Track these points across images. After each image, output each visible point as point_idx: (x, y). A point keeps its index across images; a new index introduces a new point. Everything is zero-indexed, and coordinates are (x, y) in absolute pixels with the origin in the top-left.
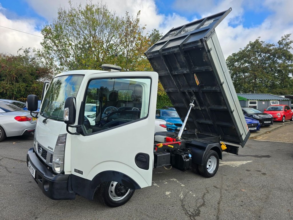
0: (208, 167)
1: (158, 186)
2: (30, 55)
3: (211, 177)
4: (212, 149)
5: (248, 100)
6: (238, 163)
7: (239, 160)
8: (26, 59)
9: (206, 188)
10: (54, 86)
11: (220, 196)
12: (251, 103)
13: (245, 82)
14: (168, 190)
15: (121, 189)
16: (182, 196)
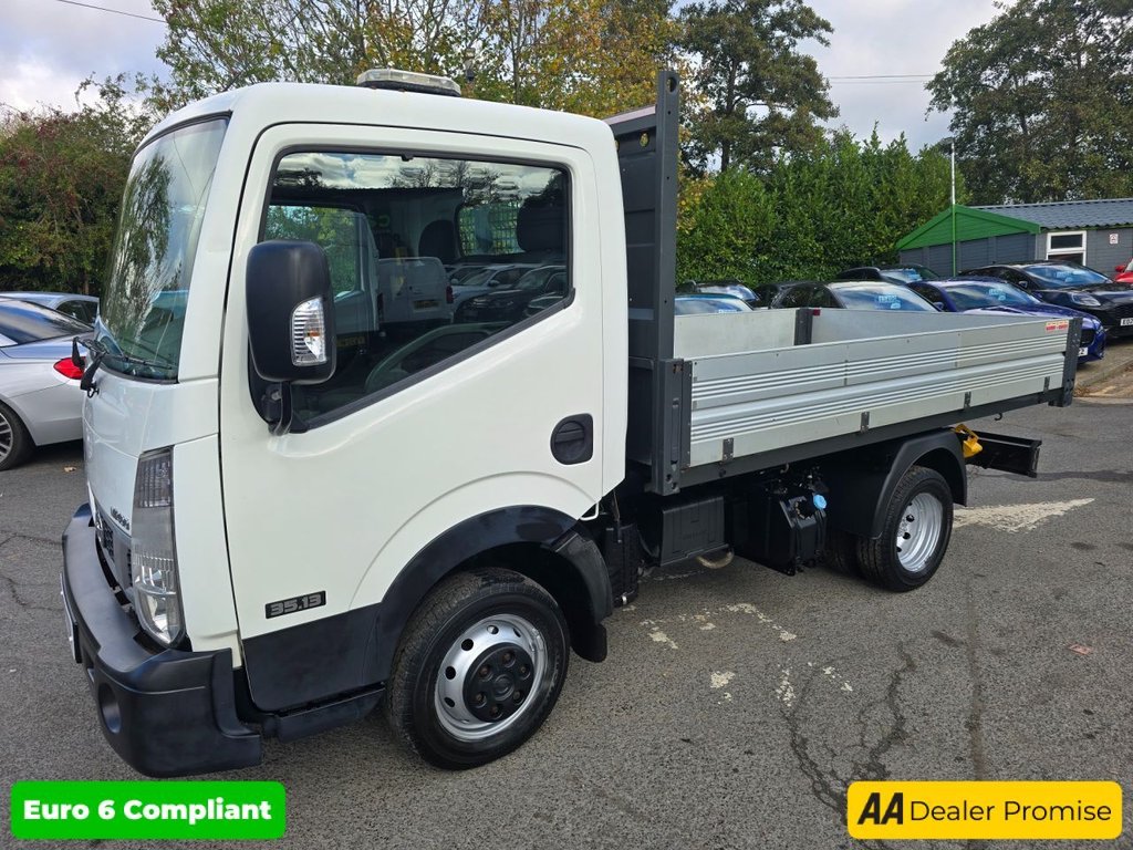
0: (900, 541)
1: (674, 646)
2: (126, 107)
3: (916, 587)
4: (921, 462)
5: (1046, 230)
6: (1031, 514)
7: (1033, 499)
8: (113, 123)
9: (900, 647)
10: (136, 197)
11: (971, 685)
12: (1057, 243)
13: (1029, 155)
14: (719, 661)
15: (496, 689)
16: (789, 695)
